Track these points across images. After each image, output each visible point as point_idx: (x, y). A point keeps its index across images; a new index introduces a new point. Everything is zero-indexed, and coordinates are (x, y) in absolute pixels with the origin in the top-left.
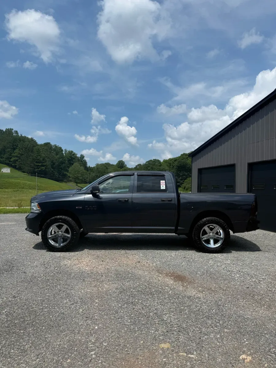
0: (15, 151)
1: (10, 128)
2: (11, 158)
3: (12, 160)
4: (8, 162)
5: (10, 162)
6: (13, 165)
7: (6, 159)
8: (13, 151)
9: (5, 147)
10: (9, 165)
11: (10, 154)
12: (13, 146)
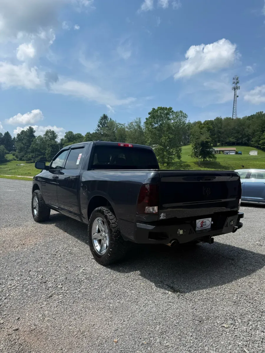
0: (263, 134)
1: (260, 112)
2: (260, 141)
3: (260, 142)
4: (257, 145)
5: (259, 144)
6: (261, 147)
7: (255, 142)
8: (262, 134)
9: (254, 130)
10: (258, 148)
11: (259, 137)
12: (262, 129)
